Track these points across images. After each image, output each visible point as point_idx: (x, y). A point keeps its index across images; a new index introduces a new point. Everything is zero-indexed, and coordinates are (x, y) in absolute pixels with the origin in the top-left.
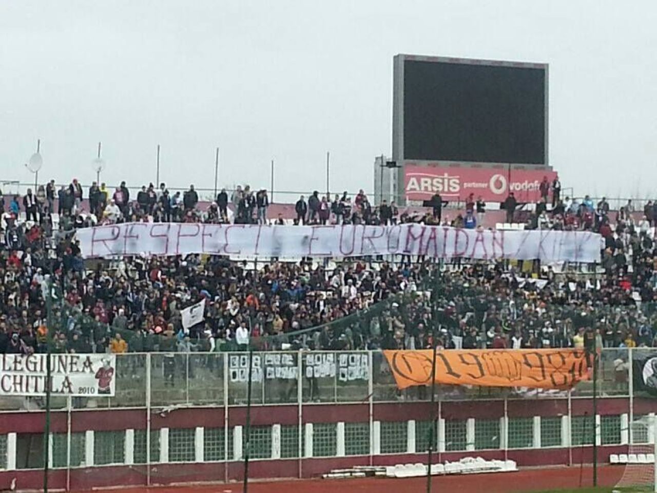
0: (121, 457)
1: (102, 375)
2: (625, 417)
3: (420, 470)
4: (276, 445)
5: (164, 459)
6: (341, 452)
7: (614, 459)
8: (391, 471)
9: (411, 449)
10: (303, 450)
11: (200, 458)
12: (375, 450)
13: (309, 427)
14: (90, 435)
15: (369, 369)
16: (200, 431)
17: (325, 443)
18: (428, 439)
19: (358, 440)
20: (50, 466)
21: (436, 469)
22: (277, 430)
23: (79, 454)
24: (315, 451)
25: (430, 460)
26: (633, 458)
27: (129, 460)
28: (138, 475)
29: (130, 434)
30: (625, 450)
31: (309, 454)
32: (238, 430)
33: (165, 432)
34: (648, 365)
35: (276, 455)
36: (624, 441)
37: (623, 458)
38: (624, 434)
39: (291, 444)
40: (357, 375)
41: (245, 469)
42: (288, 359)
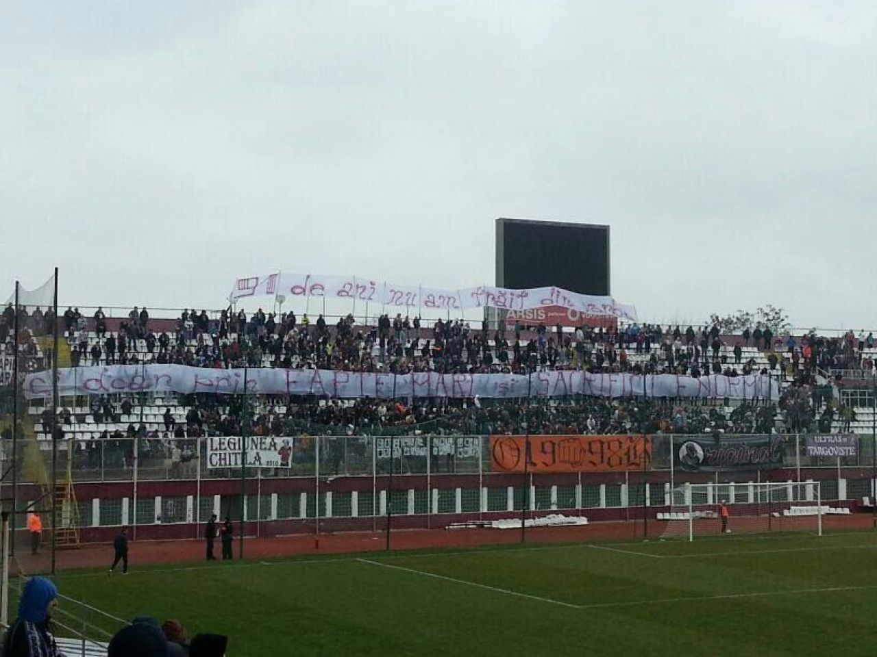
0: (297, 513)
1: (284, 452)
2: (667, 486)
3: (516, 524)
4: (411, 504)
5: (329, 514)
6: (459, 510)
7: (660, 516)
8: (495, 524)
9: (511, 508)
10: (431, 509)
11: (355, 514)
12: (484, 508)
13: (435, 491)
14: (274, 497)
15: (479, 449)
16: (355, 494)
17: (447, 503)
18: (522, 501)
19: (471, 501)
20: (245, 519)
21: (528, 523)
22: (411, 494)
23: (266, 510)
24: (440, 509)
25: (524, 516)
26: (674, 516)
27: (303, 515)
28: (309, 527)
29: (304, 496)
30: (668, 510)
31: (435, 511)
32: (383, 494)
33: (329, 495)
34: (684, 447)
35: (411, 512)
36: (667, 503)
37: (667, 516)
38: (667, 497)
39: (422, 504)
40: (470, 453)
41: (388, 522)
42: (420, 441)
